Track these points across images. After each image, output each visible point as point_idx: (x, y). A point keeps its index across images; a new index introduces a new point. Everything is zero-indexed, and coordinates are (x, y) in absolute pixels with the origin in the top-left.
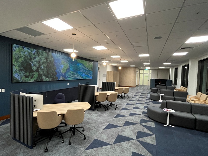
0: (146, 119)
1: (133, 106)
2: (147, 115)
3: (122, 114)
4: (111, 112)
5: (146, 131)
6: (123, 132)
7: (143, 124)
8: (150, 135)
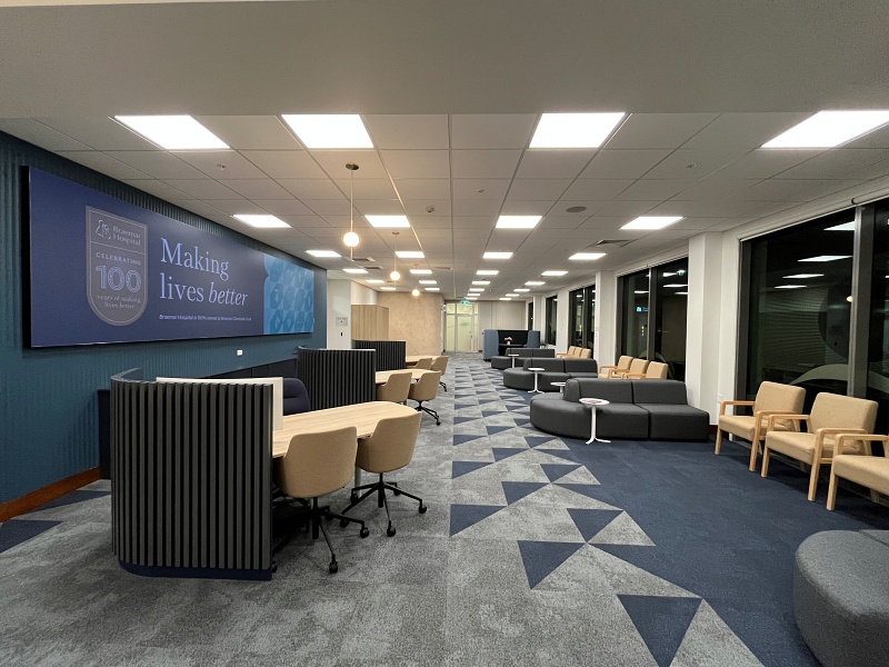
0: (536, 434)
1: (479, 410)
2: (529, 425)
3: (466, 433)
4: (432, 433)
5: (557, 460)
6: (508, 475)
7: (539, 447)
8: (574, 468)
